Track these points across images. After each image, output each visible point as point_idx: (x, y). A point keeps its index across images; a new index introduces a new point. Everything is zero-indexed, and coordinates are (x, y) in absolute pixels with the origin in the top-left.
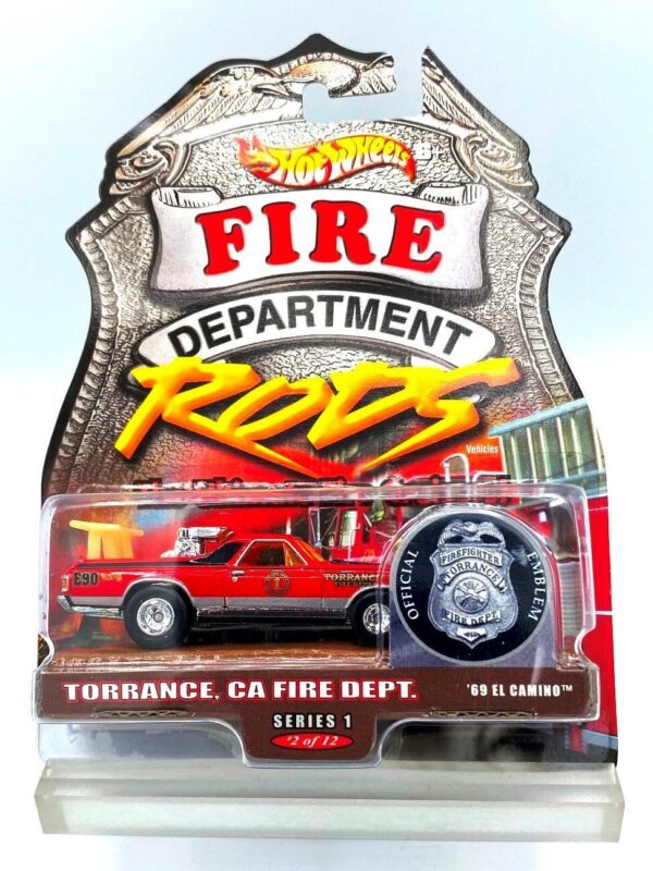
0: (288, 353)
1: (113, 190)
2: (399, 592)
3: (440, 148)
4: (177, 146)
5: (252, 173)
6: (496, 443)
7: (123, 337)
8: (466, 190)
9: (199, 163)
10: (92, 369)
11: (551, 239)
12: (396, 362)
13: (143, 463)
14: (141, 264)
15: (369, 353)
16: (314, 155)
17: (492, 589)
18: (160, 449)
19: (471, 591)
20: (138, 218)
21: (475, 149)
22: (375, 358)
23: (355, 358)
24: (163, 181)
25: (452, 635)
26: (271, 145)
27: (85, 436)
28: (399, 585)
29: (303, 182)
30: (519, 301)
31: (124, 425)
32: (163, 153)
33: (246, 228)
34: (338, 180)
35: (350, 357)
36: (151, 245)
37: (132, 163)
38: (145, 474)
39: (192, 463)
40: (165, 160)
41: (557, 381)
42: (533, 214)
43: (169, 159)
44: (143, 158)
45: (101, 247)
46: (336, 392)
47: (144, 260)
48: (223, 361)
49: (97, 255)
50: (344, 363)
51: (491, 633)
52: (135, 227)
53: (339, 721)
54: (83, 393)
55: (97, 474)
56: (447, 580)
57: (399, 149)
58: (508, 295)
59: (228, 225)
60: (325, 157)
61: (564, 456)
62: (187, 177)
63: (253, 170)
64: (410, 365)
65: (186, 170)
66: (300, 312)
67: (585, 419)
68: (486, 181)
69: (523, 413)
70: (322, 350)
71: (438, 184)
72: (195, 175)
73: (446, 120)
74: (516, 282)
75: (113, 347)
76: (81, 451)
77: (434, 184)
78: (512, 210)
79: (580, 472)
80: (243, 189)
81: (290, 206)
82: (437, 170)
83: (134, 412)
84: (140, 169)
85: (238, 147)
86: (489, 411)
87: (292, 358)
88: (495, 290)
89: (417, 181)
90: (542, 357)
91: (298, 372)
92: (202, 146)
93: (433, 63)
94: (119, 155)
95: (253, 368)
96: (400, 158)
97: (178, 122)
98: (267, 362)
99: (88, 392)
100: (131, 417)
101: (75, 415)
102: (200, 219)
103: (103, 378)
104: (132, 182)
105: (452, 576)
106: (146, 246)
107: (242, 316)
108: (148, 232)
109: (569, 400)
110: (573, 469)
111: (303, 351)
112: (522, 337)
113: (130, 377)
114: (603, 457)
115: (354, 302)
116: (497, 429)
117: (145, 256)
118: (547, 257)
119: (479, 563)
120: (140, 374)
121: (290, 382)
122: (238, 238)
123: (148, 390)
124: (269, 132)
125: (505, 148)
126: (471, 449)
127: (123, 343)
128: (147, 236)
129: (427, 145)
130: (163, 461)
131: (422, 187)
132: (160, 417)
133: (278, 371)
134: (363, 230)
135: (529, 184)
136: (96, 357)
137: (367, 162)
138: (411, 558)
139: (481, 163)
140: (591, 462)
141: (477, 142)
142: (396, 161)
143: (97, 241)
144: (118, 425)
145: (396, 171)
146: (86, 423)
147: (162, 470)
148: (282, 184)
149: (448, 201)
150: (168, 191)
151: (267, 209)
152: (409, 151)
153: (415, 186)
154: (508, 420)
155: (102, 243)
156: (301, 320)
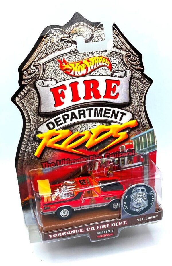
0: (79, 125)
1: (23, 83)
2: (123, 205)
3: (118, 59)
4: (40, 65)
5: (64, 73)
6: (132, 142)
7: (33, 127)
8: (125, 72)
9: (48, 70)
10: (25, 136)
11: (147, 85)
12: (107, 124)
13: (43, 158)
14: (36, 106)
15: (100, 123)
16: (82, 64)
17: (143, 200)
18: (47, 154)
19: (139, 202)
20: (33, 91)
21: (128, 58)
22: (102, 124)
23: (97, 125)
24: (38, 78)
25: (134, 211)
26: (69, 62)
27: (26, 153)
28: (123, 203)
29: (80, 74)
30: (138, 104)
31: (36, 149)
32: (36, 68)
33: (65, 92)
34: (90, 73)
35: (95, 125)
36: (38, 100)
37: (27, 72)
38: (43, 161)
39: (56, 156)
40: (37, 70)
41: (147, 124)
42: (143, 78)
43: (38, 70)
44: (30, 70)
45: (23, 102)
46: (92, 134)
47: (36, 104)
48: (62, 129)
49: (22, 105)
50: (94, 126)
51: (142, 209)
52: (32, 95)
53: (111, 231)
54: (23, 143)
55: (30, 162)
56: (134, 200)
57: (107, 60)
58: (136, 103)
59: (60, 91)
60: (86, 65)
61: (147, 142)
62: (45, 76)
63: (65, 71)
64: (111, 125)
65: (44, 73)
66: (82, 114)
67: (153, 133)
68: (131, 69)
69: (139, 133)
70: (88, 124)
71: (118, 71)
72: (48, 75)
73: (120, 49)
74: (138, 99)
75: (31, 130)
76: (25, 157)
77: (117, 71)
78: (137, 77)
79: (151, 146)
80: (63, 78)
81: (77, 83)
82: (118, 66)
83: (39, 146)
84: (30, 74)
85: (59, 63)
86: (130, 134)
87: (80, 127)
88: (133, 102)
89: (112, 71)
90: (144, 119)
91: (82, 130)
92: (48, 64)
93: (116, 29)
94: (22, 70)
95: (70, 130)
96: (107, 63)
97: (39, 55)
98: (74, 128)
99: (25, 142)
100: (38, 147)
101: (22, 149)
102: (51, 90)
103: (29, 138)
104: (28, 79)
105: (135, 199)
106: (36, 100)
107: (66, 117)
108: (36, 96)
109: (149, 129)
110: (149, 145)
111: (83, 124)
112: (139, 114)
113: (36, 137)
114: (156, 141)
115: (96, 110)
116: (132, 138)
117: (36, 103)
118: (146, 90)
119: (140, 196)
120: (39, 136)
121: (80, 133)
122: (63, 95)
123: (42, 140)
124: (68, 57)
125: (136, 57)
126: (126, 144)
127: (33, 128)
128: (36, 97)
129: (115, 58)
130: (48, 157)
131: (113, 73)
132: (46, 146)
133: (77, 130)
134: (98, 89)
135: (142, 68)
136: (26, 133)
137: (98, 66)
138: (126, 197)
139: (130, 63)
140: (153, 143)
141: (128, 56)
142: (106, 64)
143: (21, 100)
144: (34, 150)
145: (106, 68)
146: (25, 150)
147: (48, 159)
148: (74, 76)
149: (121, 77)
150: (40, 81)
151: (70, 85)
152: (110, 61)
153: (112, 73)
154: (135, 136)
155: (23, 101)
156: (82, 116)
